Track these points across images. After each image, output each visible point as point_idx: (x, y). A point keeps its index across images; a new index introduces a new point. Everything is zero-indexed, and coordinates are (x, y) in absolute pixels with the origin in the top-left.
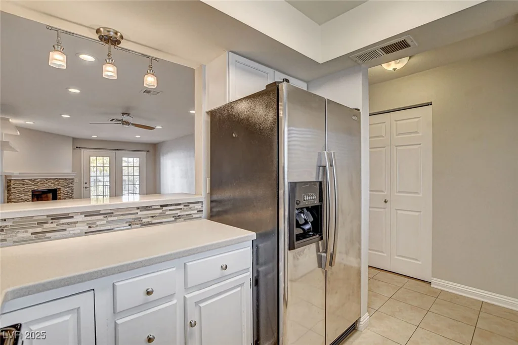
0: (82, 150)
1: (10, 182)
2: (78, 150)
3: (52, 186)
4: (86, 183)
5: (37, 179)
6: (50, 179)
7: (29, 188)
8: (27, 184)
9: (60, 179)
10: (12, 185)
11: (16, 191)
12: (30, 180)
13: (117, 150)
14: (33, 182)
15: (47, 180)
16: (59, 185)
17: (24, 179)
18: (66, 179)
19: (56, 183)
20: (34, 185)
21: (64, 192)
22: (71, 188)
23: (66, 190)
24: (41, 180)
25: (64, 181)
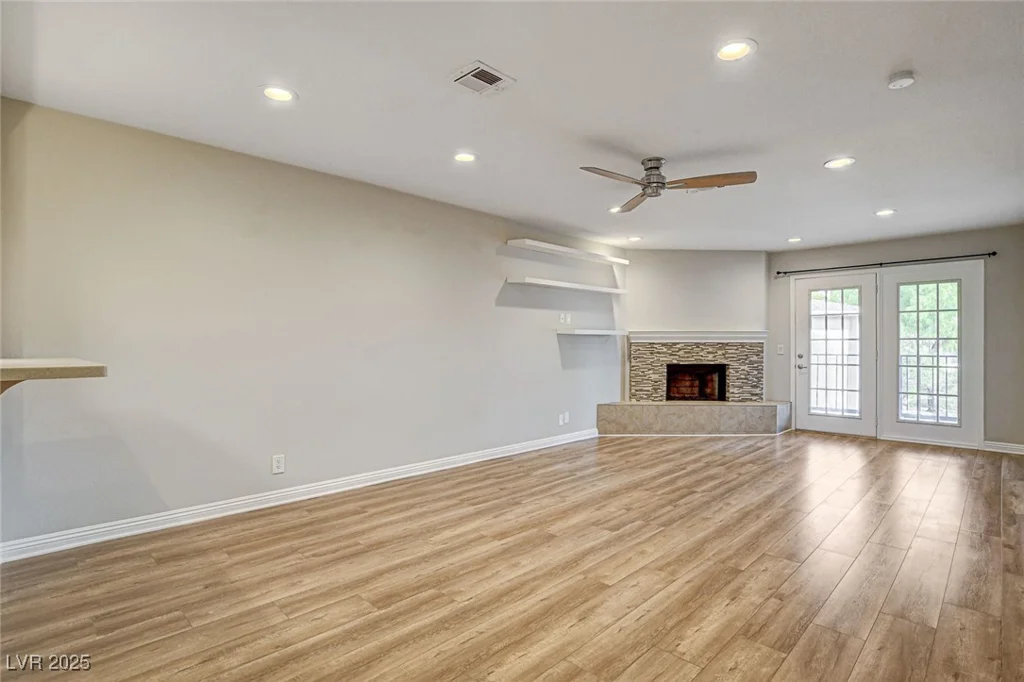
0: (792, 278)
2: (782, 279)
3: (709, 359)
4: (800, 357)
5: (678, 343)
6: (704, 344)
7: (662, 359)
8: (659, 353)
9: (727, 344)
11: (640, 364)
12: (663, 345)
13: (881, 264)
14: (669, 349)
15: (697, 345)
16: (726, 358)
17: (654, 344)
18: (743, 345)
19: (720, 352)
20: (671, 355)
21: (737, 372)
22: (755, 365)
23: (743, 370)
24: (687, 345)
25: (737, 350)
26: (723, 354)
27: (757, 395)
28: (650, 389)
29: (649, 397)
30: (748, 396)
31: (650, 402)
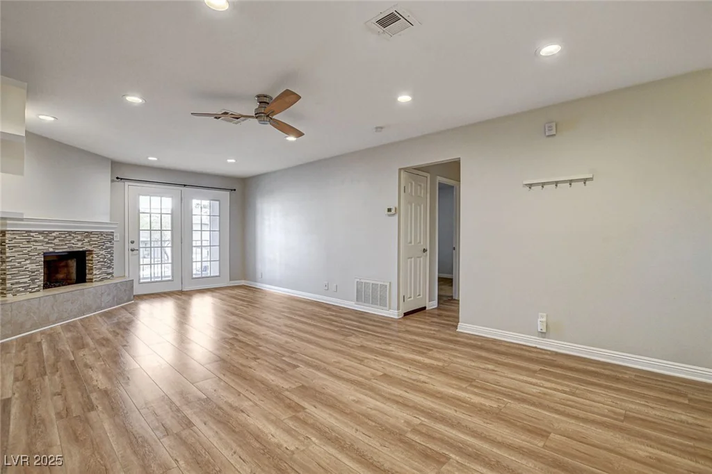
0: (127, 183)
1: (4, 235)
2: (120, 184)
3: (78, 246)
4: (132, 242)
5: (54, 232)
6: (75, 233)
7: (38, 248)
8: (36, 241)
9: (91, 233)
10: (7, 241)
11: (16, 254)
12: (40, 233)
14: (45, 238)
15: (70, 233)
16: (91, 245)
17: (31, 232)
18: (101, 234)
19: (86, 240)
20: (48, 243)
21: (98, 256)
22: (109, 250)
23: (102, 254)
24: (61, 233)
25: (98, 238)
26: (89, 242)
27: (108, 274)
28: (26, 280)
29: (26, 288)
30: (104, 275)
31: (29, 296)
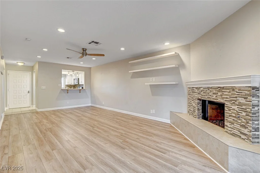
6: (211, 88)
7: (196, 96)
8: (195, 92)
12: (196, 88)
15: (208, 88)
16: (223, 98)
18: (233, 89)
19: (219, 94)
21: (230, 110)
22: (244, 107)
23: (234, 109)
25: (229, 92)
26: (221, 96)
28: (193, 110)
